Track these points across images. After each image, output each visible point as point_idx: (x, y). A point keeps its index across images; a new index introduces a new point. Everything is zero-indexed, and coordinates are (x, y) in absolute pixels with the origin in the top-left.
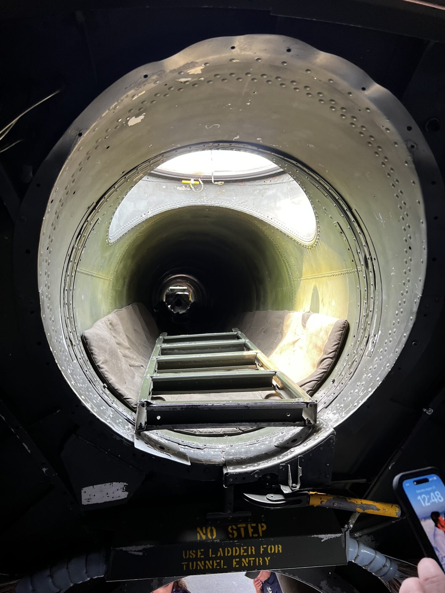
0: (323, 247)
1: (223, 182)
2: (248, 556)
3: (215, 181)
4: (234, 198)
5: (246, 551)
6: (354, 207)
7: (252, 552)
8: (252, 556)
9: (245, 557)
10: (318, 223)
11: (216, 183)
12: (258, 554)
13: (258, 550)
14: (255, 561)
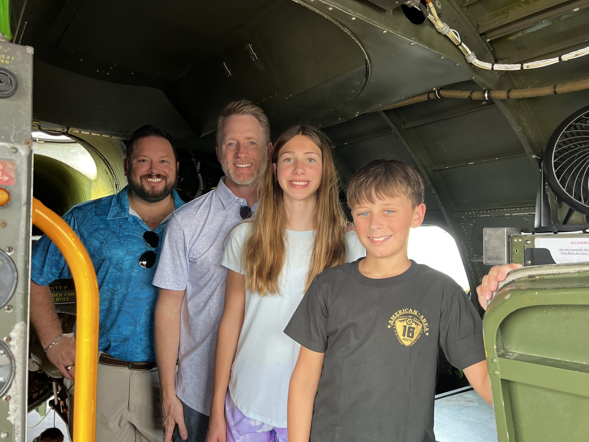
0: (100, 180)
1: (44, 142)
2: (59, 297)
3: (39, 141)
4: (51, 151)
5: (58, 295)
6: (110, 163)
7: (61, 295)
8: (61, 297)
9: (57, 298)
10: (97, 168)
11: (39, 142)
12: (63, 296)
13: (63, 295)
14: (62, 299)
